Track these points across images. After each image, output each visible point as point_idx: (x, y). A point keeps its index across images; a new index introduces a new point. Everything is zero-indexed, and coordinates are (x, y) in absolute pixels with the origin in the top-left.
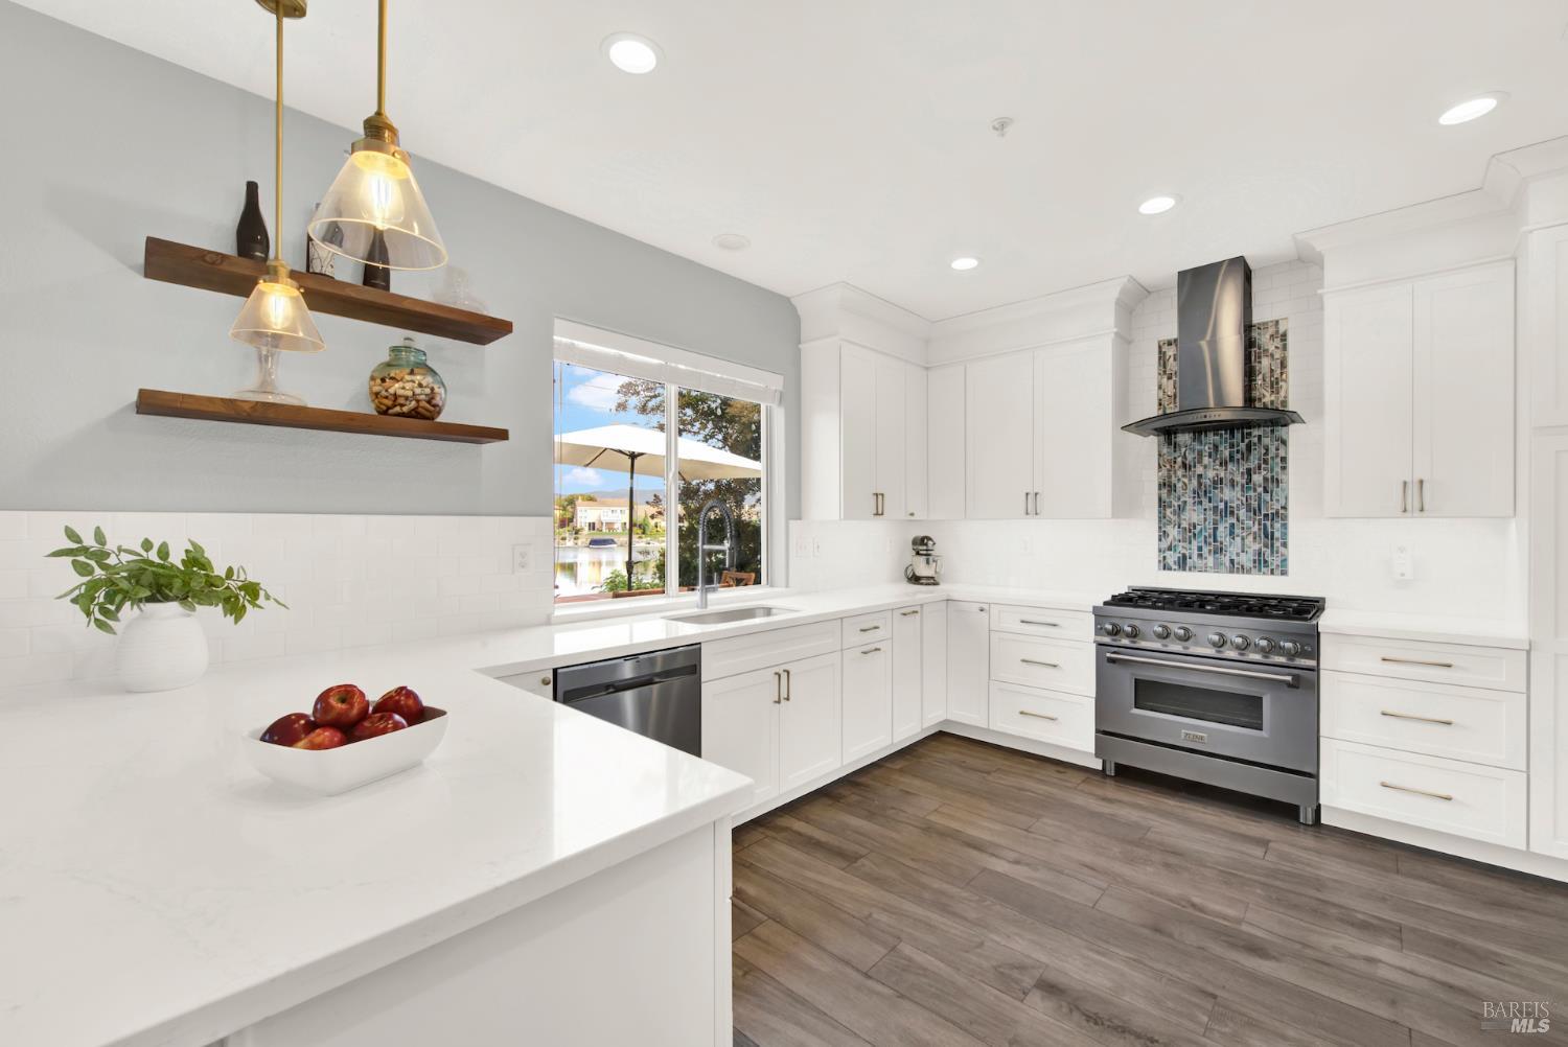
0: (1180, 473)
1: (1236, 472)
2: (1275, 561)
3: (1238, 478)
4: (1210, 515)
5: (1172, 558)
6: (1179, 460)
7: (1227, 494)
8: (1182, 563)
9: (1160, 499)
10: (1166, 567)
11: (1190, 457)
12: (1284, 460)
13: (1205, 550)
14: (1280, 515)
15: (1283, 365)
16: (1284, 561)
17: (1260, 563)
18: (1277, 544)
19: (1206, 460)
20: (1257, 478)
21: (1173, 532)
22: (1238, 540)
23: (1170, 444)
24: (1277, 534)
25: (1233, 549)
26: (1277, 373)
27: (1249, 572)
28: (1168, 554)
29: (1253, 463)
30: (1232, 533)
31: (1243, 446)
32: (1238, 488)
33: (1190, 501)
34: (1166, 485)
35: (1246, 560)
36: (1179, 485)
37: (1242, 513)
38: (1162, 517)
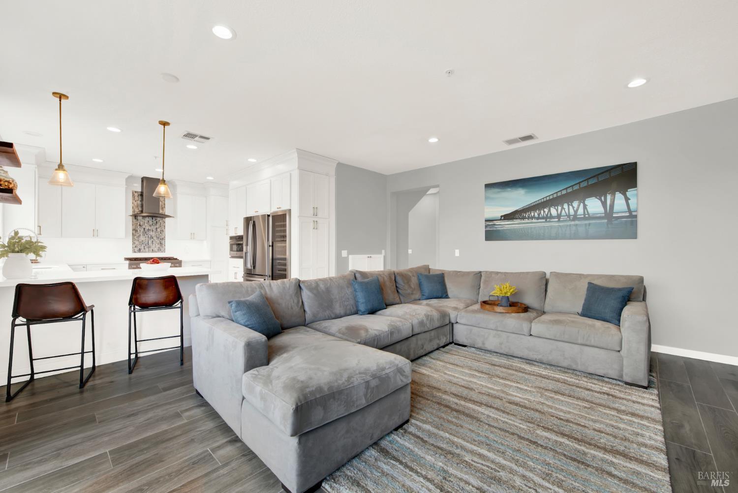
0: (139, 227)
1: (154, 228)
2: (162, 249)
3: (154, 229)
4: (147, 238)
5: (136, 249)
6: (139, 224)
7: (151, 233)
8: (140, 251)
9: (133, 234)
10: (135, 252)
11: (141, 223)
12: (165, 226)
13: (146, 247)
14: (163, 239)
15: (164, 205)
16: (165, 249)
17: (159, 250)
18: (163, 245)
19: (146, 224)
20: (159, 230)
21: (137, 243)
22: (154, 245)
23: (136, 219)
24: (163, 243)
25: (153, 247)
26: (163, 206)
27: (156, 252)
28: (135, 248)
29: (158, 226)
30: (152, 243)
31: (155, 222)
32: (154, 232)
33: (141, 234)
34: (135, 230)
35: (156, 249)
36: (139, 230)
37: (155, 238)
38: (133, 239)
